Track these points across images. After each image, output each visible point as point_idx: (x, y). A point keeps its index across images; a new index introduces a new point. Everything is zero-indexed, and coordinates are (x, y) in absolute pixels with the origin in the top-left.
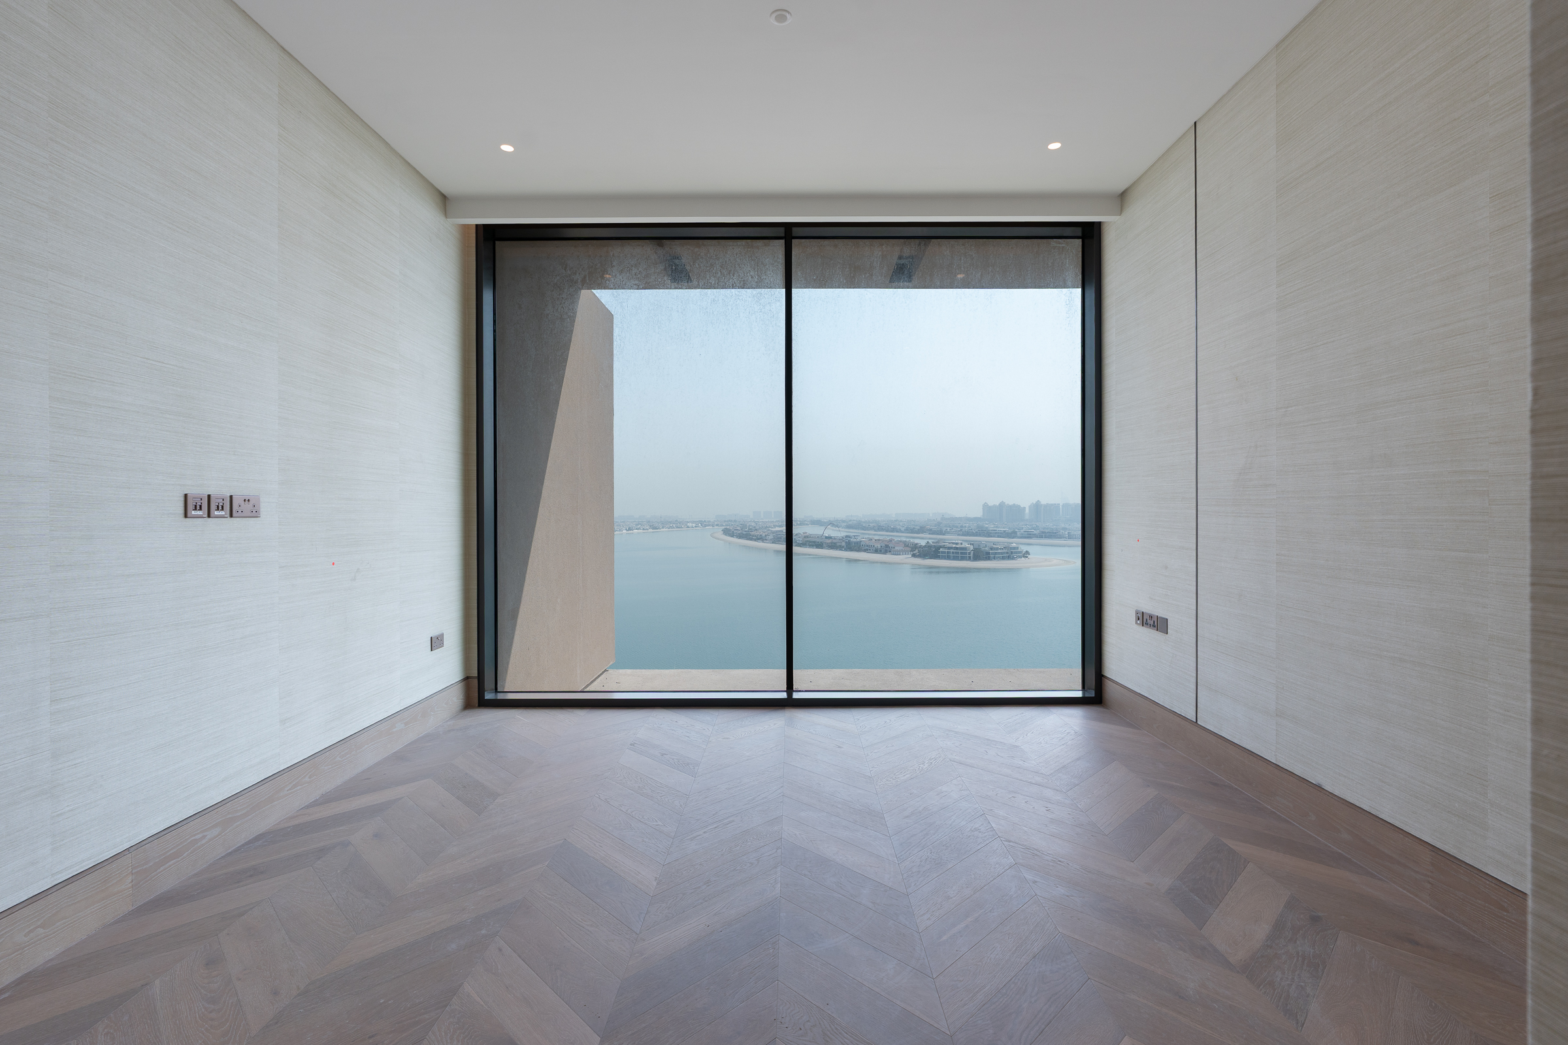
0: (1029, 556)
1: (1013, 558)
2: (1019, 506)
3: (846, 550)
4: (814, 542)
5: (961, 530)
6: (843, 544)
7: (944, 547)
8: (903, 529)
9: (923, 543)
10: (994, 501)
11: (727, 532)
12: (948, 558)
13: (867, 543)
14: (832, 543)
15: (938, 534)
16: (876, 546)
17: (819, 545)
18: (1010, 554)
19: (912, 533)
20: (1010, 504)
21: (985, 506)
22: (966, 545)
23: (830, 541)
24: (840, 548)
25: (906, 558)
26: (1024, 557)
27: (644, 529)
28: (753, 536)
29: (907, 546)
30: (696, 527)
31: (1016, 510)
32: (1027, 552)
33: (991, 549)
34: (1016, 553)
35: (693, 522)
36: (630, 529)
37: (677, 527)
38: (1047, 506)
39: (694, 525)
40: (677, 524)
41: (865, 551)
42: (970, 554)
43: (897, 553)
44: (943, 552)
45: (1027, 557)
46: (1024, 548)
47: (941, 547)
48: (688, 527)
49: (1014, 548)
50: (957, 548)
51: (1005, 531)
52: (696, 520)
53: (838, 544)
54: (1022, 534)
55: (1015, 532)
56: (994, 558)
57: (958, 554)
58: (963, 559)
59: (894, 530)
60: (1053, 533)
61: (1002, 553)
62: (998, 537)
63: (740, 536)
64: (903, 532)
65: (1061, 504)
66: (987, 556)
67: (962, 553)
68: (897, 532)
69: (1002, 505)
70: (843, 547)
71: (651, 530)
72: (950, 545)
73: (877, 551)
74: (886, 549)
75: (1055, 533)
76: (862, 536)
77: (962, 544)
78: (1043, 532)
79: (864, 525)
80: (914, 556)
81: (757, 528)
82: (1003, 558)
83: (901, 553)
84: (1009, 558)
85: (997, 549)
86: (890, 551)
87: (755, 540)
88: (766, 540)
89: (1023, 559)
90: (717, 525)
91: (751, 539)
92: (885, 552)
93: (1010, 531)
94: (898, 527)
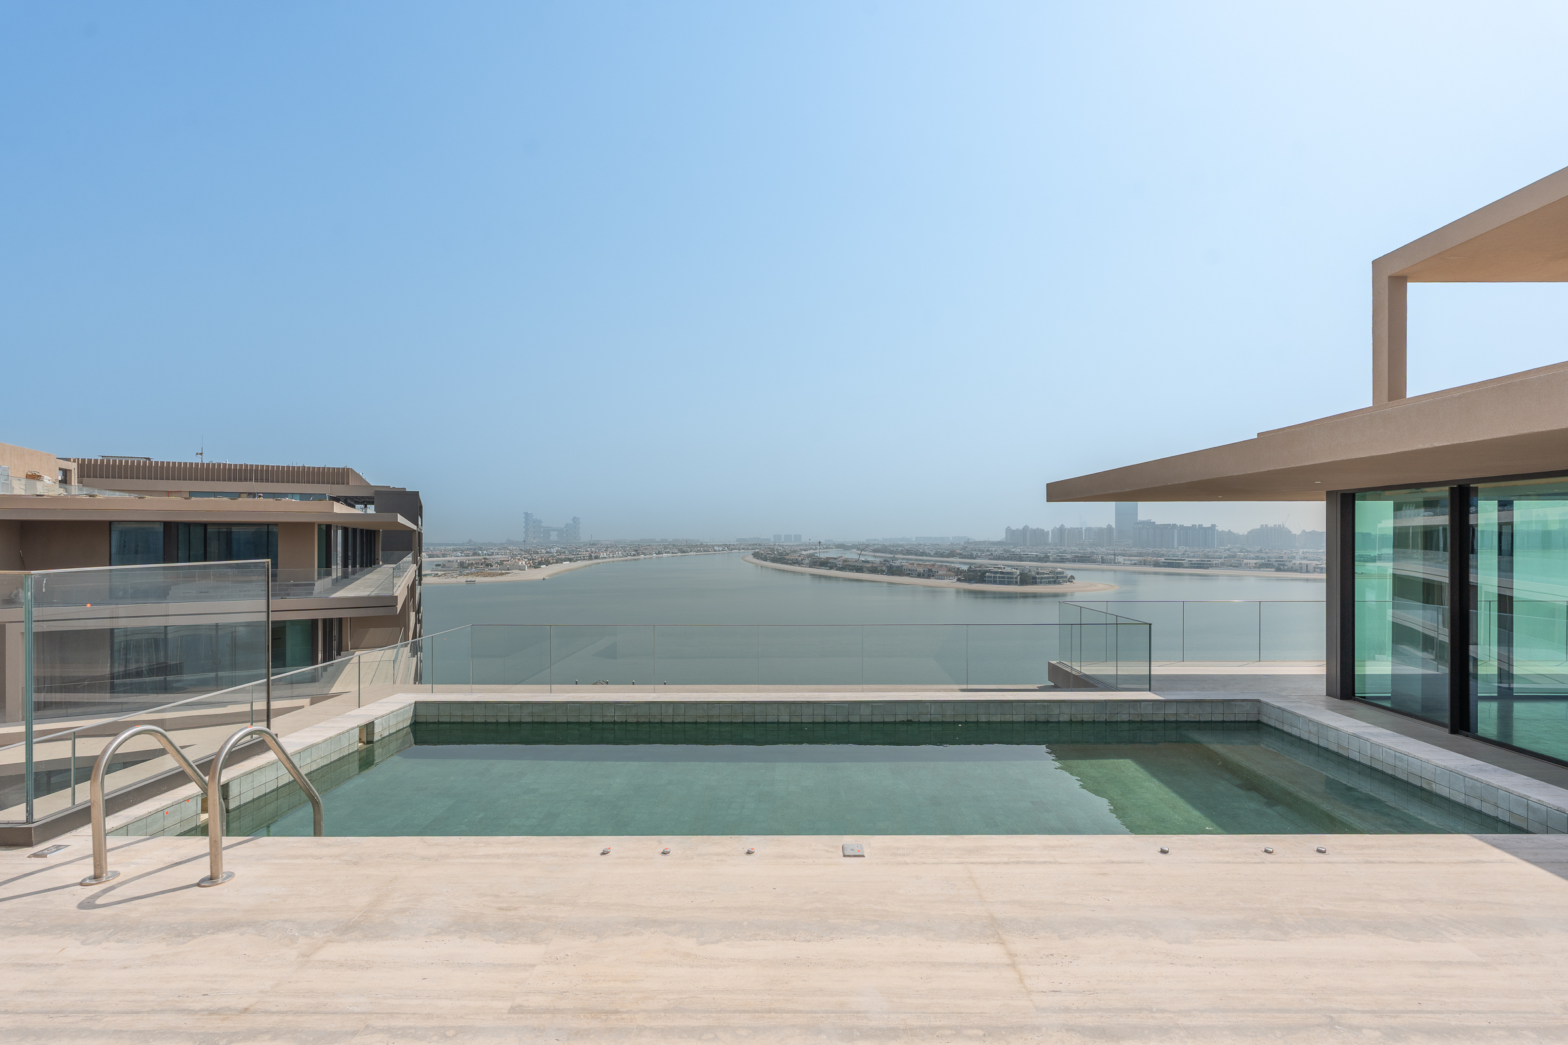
0: (1074, 581)
1: (1059, 583)
2: (1043, 530)
3: (887, 574)
4: (854, 566)
5: (992, 554)
6: (884, 568)
7: (989, 571)
8: (932, 553)
9: (965, 568)
10: (1018, 525)
11: (756, 555)
12: (995, 582)
13: (909, 567)
14: (872, 567)
15: (968, 558)
16: (918, 570)
17: (859, 570)
18: (1056, 579)
19: (941, 557)
20: (1034, 528)
21: (1008, 530)
22: (1008, 570)
23: (870, 565)
24: (882, 572)
25: (951, 584)
26: (1069, 581)
27: (672, 553)
28: (788, 560)
29: (950, 570)
30: (722, 550)
31: (1039, 535)
32: (1072, 577)
33: (1038, 573)
34: (1062, 577)
35: (719, 546)
36: (659, 553)
37: (705, 551)
38: (1071, 530)
39: (721, 549)
40: (704, 548)
41: (908, 575)
42: (1016, 578)
43: (942, 577)
44: (990, 577)
45: (1072, 582)
46: (1069, 574)
47: (987, 572)
48: (715, 551)
49: (1060, 573)
50: (1002, 573)
51: (1037, 555)
52: (720, 544)
53: (879, 569)
54: (1055, 559)
55: (1048, 557)
56: (1041, 583)
57: (1005, 578)
58: (1009, 583)
59: (923, 554)
60: (1086, 557)
61: (1048, 578)
62: (1030, 561)
63: (774, 560)
64: (932, 556)
65: (1084, 528)
66: (1034, 581)
67: (1008, 578)
68: (926, 556)
69: (1026, 529)
70: (884, 571)
71: (680, 554)
72: (996, 570)
73: (919, 576)
74: (929, 574)
75: (1089, 557)
76: (900, 561)
77: (1004, 568)
78: (1076, 557)
79: (892, 549)
80: (959, 580)
81: (788, 552)
82: (1049, 583)
83: (946, 578)
84: (1055, 582)
85: (1043, 573)
86: (933, 576)
87: (791, 564)
88: (803, 564)
89: (1068, 583)
90: (743, 549)
91: (787, 564)
92: (929, 577)
93: (1042, 555)
94: (927, 551)
